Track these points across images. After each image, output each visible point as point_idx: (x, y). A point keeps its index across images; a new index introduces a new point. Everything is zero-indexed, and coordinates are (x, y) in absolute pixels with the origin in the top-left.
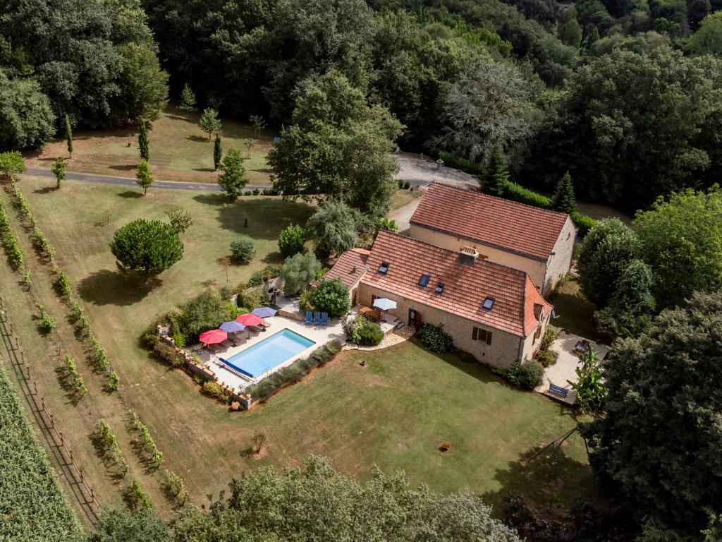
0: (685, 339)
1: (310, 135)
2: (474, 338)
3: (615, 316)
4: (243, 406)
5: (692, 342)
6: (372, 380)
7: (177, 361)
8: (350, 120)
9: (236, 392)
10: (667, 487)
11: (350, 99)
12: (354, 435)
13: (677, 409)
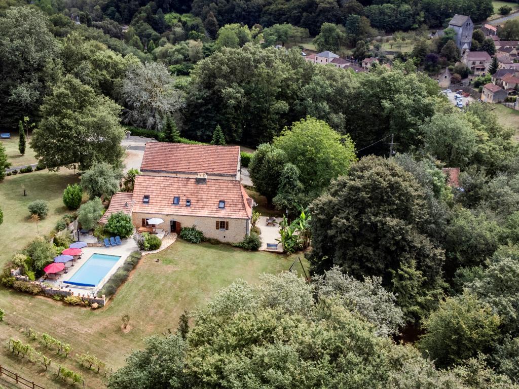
0: (360, 186)
1: (66, 121)
2: (217, 228)
3: (284, 198)
4: (101, 304)
5: (364, 186)
6: (170, 269)
7: (36, 290)
8: (89, 107)
9: (92, 297)
10: (370, 265)
11: (86, 93)
12: (177, 302)
13: (366, 222)
